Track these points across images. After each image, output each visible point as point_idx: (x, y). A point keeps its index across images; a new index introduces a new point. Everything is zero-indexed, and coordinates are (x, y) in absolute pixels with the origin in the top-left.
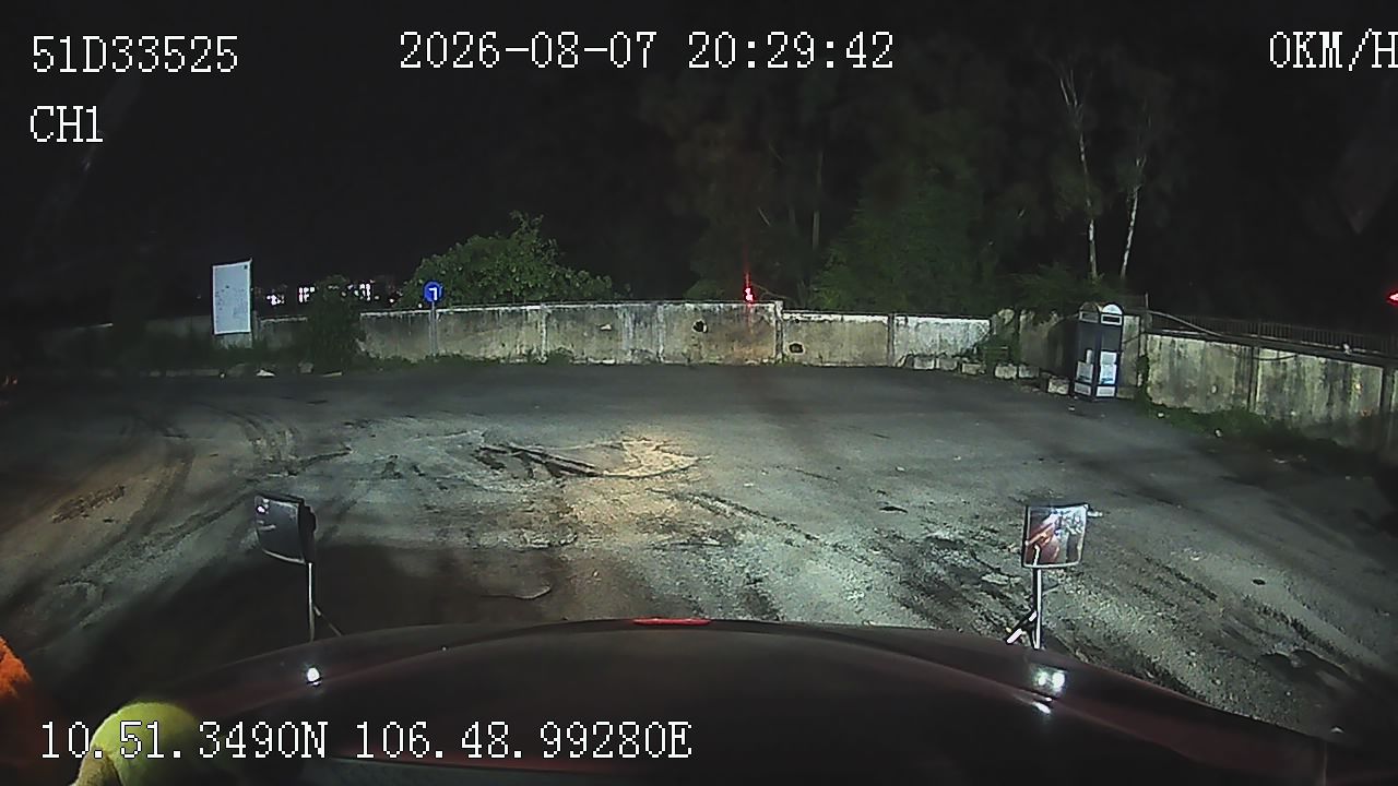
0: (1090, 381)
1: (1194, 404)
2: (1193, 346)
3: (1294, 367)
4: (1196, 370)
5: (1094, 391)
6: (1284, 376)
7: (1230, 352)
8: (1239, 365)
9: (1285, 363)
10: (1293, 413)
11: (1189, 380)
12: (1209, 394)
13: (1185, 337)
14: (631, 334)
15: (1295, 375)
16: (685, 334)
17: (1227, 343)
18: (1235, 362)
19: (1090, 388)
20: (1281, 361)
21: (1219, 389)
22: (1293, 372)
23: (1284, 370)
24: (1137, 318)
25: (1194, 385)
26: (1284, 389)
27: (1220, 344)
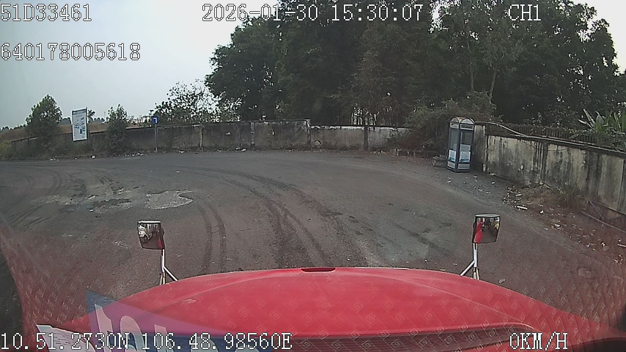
0: (455, 161)
1: (511, 174)
2: (511, 143)
3: (568, 155)
4: (513, 156)
5: (457, 166)
6: (561, 161)
7: (531, 146)
8: (535, 154)
11: (508, 161)
12: (519, 169)
13: (507, 137)
14: (239, 137)
15: (567, 161)
16: (264, 136)
17: (529, 140)
18: (533, 151)
19: (454, 164)
20: (560, 152)
21: (525, 167)
22: (566, 158)
23: (561, 157)
24: (484, 127)
25: (511, 164)
26: (561, 169)
27: (526, 141)
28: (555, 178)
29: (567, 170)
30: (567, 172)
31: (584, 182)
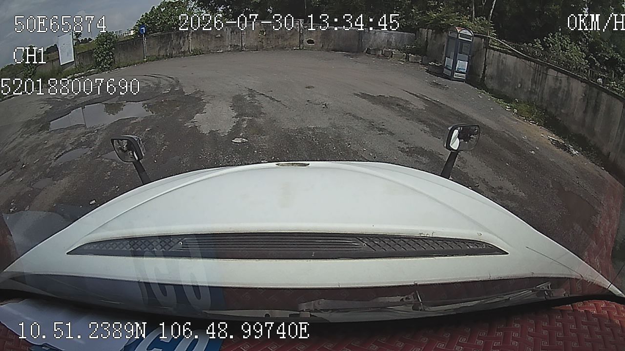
0: (451, 69)
1: (507, 90)
2: (510, 60)
3: (566, 84)
4: (510, 73)
5: (453, 74)
6: (560, 88)
7: (530, 66)
8: (534, 75)
9: (561, 80)
10: (562, 111)
11: (506, 77)
12: (516, 87)
13: (506, 53)
14: (230, 38)
15: (566, 89)
16: (255, 37)
17: (529, 61)
18: (532, 73)
19: (450, 72)
20: (559, 78)
21: (522, 86)
22: (565, 87)
23: (560, 84)
24: (483, 40)
25: (509, 81)
26: (560, 95)
27: (525, 61)
28: (553, 102)
29: (564, 98)
30: (565, 100)
31: (581, 113)
